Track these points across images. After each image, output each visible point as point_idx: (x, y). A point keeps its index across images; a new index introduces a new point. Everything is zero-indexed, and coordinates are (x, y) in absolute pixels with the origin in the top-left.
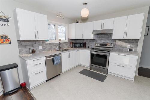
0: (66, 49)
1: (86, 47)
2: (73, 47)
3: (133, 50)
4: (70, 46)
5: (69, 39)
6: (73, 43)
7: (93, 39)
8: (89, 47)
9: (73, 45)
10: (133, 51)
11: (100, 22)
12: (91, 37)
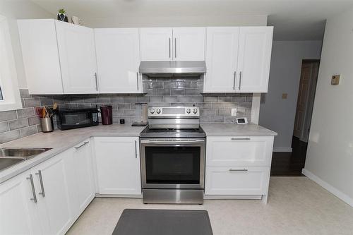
0: (10, 152)
1: (111, 123)
2: (56, 127)
3: (246, 119)
4: (35, 127)
5: (23, 94)
6: (50, 111)
7: (141, 91)
8: (122, 122)
9: (55, 118)
10: (246, 122)
11: (164, 33)
12: (133, 84)
